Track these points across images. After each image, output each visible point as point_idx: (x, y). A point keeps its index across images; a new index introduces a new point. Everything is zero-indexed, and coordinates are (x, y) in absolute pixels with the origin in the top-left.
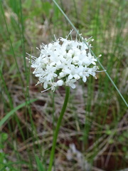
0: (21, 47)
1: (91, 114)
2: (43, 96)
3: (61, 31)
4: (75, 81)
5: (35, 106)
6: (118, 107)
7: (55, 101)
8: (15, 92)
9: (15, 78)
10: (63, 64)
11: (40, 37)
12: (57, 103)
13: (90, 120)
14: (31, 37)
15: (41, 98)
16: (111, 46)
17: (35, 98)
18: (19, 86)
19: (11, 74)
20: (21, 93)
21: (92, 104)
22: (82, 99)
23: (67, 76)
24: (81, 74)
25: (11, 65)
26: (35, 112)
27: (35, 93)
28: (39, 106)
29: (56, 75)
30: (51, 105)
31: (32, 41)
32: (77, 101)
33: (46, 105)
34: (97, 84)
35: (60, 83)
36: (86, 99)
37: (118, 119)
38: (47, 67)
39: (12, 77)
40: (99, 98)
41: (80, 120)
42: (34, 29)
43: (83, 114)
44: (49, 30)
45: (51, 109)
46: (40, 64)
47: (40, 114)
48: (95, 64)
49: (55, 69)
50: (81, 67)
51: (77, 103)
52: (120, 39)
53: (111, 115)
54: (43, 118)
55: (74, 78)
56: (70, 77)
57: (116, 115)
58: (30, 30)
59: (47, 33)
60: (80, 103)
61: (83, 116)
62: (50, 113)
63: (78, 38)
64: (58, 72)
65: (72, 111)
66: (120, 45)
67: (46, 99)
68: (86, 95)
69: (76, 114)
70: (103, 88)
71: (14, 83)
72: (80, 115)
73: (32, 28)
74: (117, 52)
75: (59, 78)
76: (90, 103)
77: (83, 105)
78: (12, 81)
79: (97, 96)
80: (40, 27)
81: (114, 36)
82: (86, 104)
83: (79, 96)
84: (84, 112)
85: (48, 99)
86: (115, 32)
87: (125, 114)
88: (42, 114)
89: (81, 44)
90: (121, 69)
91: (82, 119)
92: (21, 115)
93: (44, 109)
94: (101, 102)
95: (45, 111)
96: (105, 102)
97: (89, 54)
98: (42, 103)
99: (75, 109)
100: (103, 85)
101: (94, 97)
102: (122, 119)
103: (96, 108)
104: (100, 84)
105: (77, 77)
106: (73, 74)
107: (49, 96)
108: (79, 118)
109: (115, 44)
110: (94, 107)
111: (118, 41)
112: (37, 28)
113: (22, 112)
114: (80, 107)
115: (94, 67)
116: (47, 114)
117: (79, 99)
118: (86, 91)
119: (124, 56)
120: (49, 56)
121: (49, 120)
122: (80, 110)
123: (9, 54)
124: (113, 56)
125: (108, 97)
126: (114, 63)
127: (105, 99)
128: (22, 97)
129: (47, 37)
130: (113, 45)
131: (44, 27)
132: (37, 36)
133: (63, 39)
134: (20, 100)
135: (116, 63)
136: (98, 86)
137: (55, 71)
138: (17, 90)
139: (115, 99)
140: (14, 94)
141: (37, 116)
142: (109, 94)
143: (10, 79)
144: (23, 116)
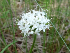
0: (8, 14)
1: (45, 48)
2: (20, 39)
3: (29, 5)
4: (39, 31)
5: (17, 44)
6: (59, 44)
7: (27, 41)
8: (6, 37)
9: (6, 30)
10: (34, 23)
11: (18, 8)
12: (28, 43)
13: (45, 51)
14: (14, 8)
15: (20, 40)
16: (55, 13)
17: (16, 40)
18: (8, 34)
19: (4, 28)
20: (9, 38)
21: (46, 43)
22: (41, 40)
23: (36, 29)
24: (42, 28)
25: (4, 23)
26: (17, 47)
27: (16, 38)
28: (18, 44)
29: (30, 29)
30: (25, 44)
31: (14, 10)
32: (38, 41)
33: (22, 43)
34: (48, 32)
35: (32, 32)
36: (43, 40)
37: (59, 50)
38: (26, 25)
39: (5, 30)
40: (49, 40)
41: (40, 51)
42: (15, 4)
43: (41, 48)
44: (23, 4)
45: (25, 46)
46: (22, 23)
47: (19, 48)
48: (49, 23)
49: (29, 26)
50: (42, 25)
51: (38, 43)
52: (60, 9)
53: (55, 48)
54: (21, 50)
55: (39, 30)
56: (37, 30)
57: (58, 48)
58: (12, 5)
59: (21, 6)
60: (39, 42)
61: (41, 49)
62: (24, 48)
63: (41, 10)
64: (31, 27)
65: (36, 46)
66: (59, 12)
67: (22, 41)
68: (42, 38)
69: (37, 48)
70: (51, 34)
71: (6, 33)
72: (39, 48)
73: (14, 4)
74: (58, 15)
75: (31, 30)
76: (45, 42)
77: (41, 43)
78: (4, 32)
79: (48, 39)
80: (18, 3)
81: (56, 7)
82: (43, 43)
83: (39, 39)
84: (42, 47)
85: (23, 41)
86: (57, 5)
87: (62, 47)
88: (20, 48)
89: (42, 13)
90: (60, 25)
91: (41, 50)
92: (9, 49)
93: (21, 46)
94: (50, 42)
95: (22, 47)
96: (52, 41)
97: (46, 18)
98: (20, 43)
99: (37, 45)
100: (51, 33)
101: (47, 39)
102: (61, 50)
103: (48, 45)
104: (49, 33)
105: (40, 30)
106: (38, 28)
107: (24, 39)
108: (39, 50)
109: (57, 11)
110: (46, 44)
111: (58, 10)
112: (16, 4)
113: (10, 48)
114: (39, 44)
115: (49, 24)
116: (23, 48)
117: (39, 40)
118: (42, 36)
119: (62, 18)
120: (26, 19)
121: (24, 51)
122: (40, 46)
123: (3, 18)
124: (56, 18)
125: (54, 39)
126: (56, 21)
127: (52, 40)
128: (10, 40)
129: (22, 8)
130: (56, 12)
131: (20, 3)
132: (16, 8)
133: (33, 11)
134: (9, 41)
135: (58, 21)
136: (48, 33)
137: (29, 27)
138: (7, 36)
139: (57, 40)
140: (6, 38)
141: (18, 49)
142: (54, 37)
143: (3, 31)
144: (11, 50)
